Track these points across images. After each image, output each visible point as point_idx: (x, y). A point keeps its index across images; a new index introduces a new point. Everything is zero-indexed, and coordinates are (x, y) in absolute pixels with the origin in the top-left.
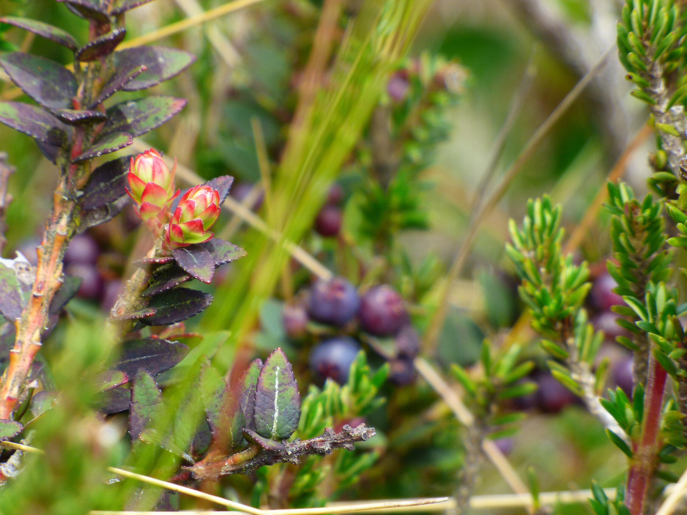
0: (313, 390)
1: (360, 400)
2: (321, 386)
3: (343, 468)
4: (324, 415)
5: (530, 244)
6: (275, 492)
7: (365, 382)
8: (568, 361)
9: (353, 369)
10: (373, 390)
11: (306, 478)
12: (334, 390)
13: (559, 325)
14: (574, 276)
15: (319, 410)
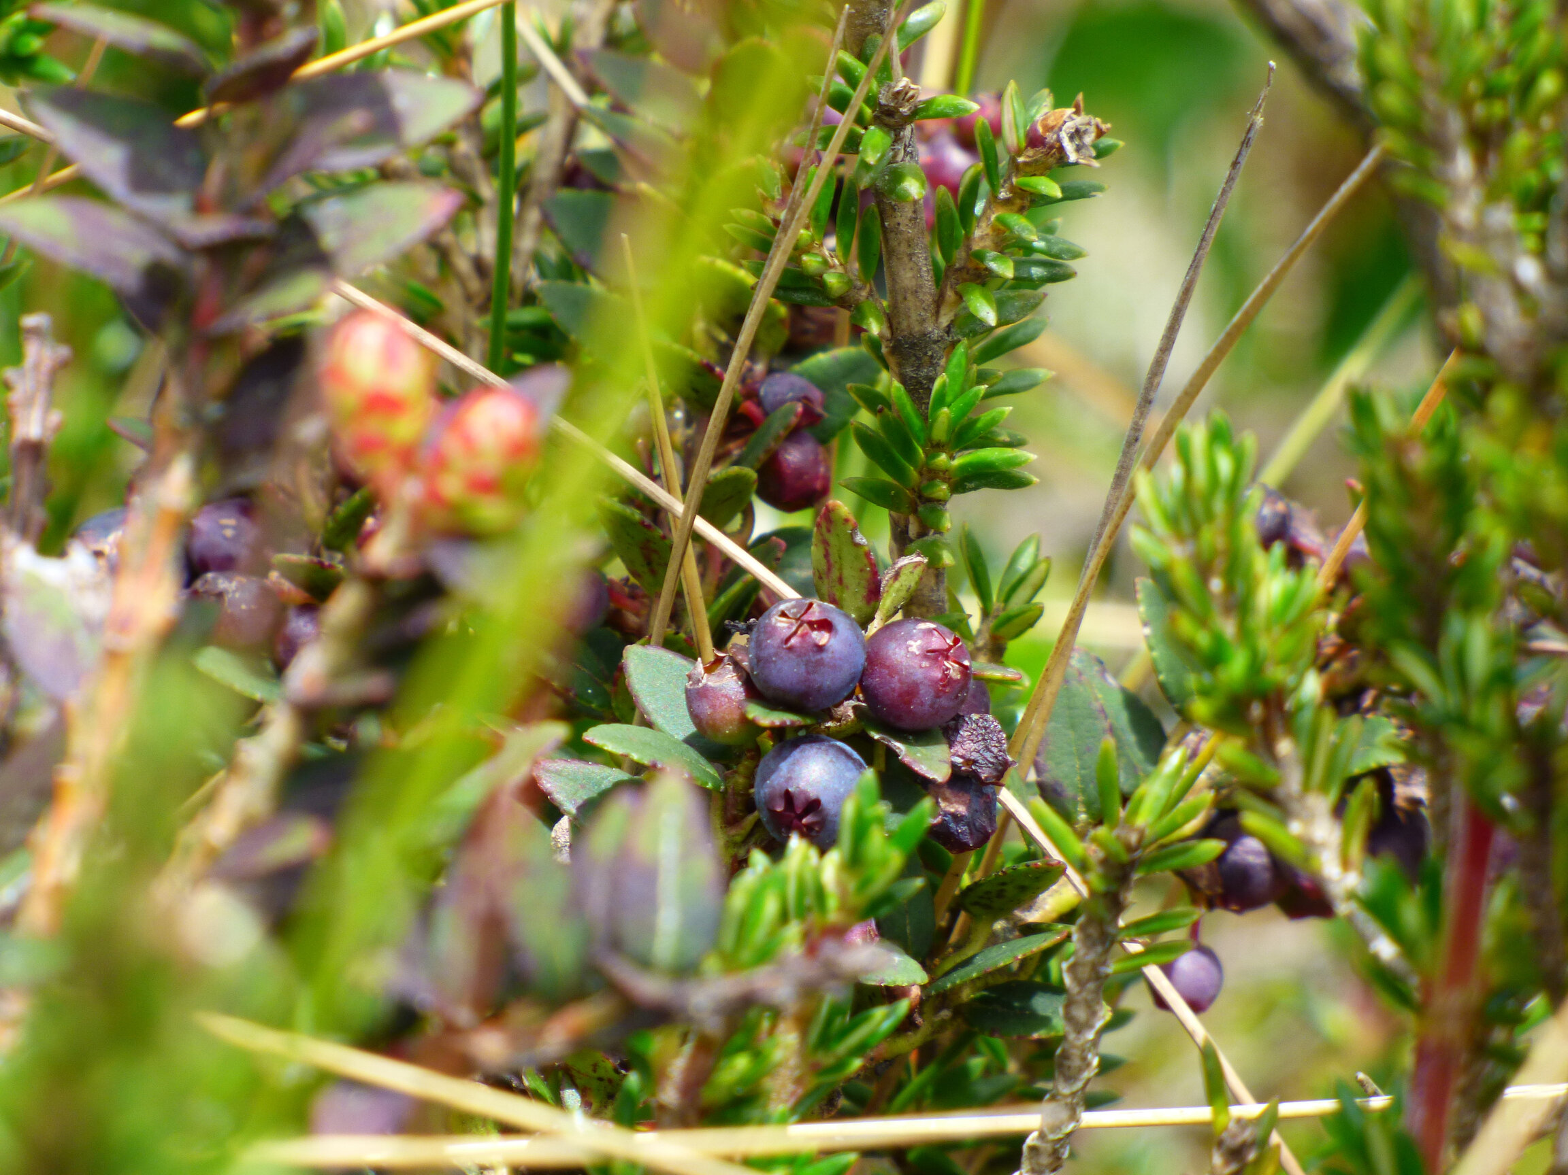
0: (759, 859)
1: (864, 884)
2: (776, 850)
3: (826, 1040)
4: (784, 917)
5: (1186, 527)
6: (670, 1095)
7: (876, 841)
8: (1281, 793)
9: (849, 810)
10: (896, 859)
11: (741, 1063)
12: (806, 858)
13: (1257, 711)
14: (1290, 597)
15: (770, 907)
